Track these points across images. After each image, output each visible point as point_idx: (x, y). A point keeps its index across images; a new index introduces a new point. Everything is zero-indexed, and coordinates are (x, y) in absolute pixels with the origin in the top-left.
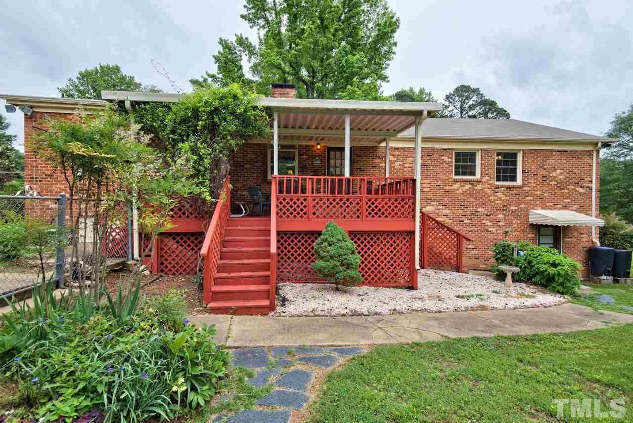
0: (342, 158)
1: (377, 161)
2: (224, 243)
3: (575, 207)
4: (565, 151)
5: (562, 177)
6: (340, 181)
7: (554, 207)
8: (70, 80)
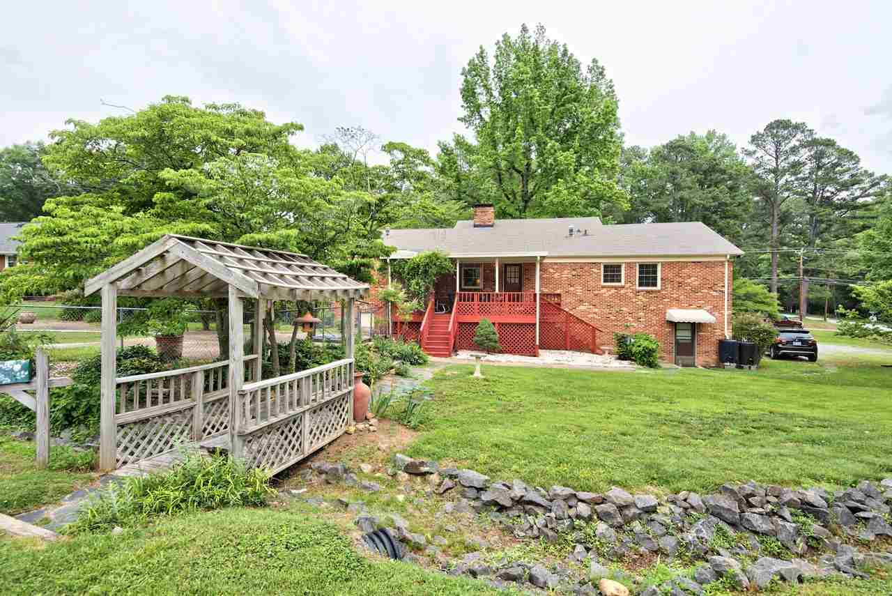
2: (431, 328)
3: (708, 307)
4: (699, 262)
5: (696, 283)
7: (689, 307)
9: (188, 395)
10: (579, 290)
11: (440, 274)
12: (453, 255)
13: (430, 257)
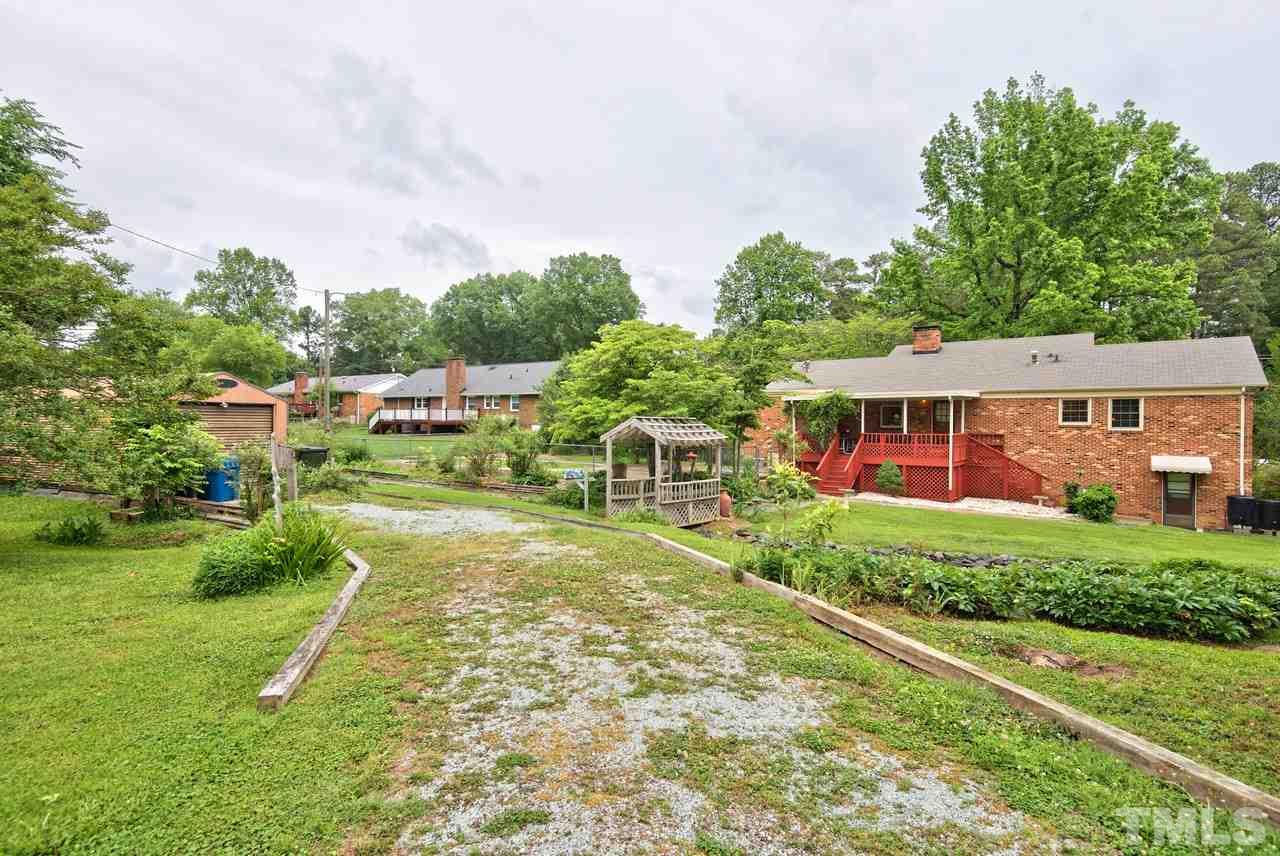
0: (948, 410)
1: (978, 410)
3: (1215, 454)
4: (1202, 396)
5: (1197, 423)
6: (901, 437)
7: (1186, 453)
8: (728, 266)
9: (637, 493)
10: (1029, 432)
11: (842, 414)
12: (857, 395)
13: (832, 398)
